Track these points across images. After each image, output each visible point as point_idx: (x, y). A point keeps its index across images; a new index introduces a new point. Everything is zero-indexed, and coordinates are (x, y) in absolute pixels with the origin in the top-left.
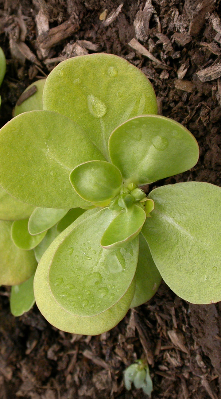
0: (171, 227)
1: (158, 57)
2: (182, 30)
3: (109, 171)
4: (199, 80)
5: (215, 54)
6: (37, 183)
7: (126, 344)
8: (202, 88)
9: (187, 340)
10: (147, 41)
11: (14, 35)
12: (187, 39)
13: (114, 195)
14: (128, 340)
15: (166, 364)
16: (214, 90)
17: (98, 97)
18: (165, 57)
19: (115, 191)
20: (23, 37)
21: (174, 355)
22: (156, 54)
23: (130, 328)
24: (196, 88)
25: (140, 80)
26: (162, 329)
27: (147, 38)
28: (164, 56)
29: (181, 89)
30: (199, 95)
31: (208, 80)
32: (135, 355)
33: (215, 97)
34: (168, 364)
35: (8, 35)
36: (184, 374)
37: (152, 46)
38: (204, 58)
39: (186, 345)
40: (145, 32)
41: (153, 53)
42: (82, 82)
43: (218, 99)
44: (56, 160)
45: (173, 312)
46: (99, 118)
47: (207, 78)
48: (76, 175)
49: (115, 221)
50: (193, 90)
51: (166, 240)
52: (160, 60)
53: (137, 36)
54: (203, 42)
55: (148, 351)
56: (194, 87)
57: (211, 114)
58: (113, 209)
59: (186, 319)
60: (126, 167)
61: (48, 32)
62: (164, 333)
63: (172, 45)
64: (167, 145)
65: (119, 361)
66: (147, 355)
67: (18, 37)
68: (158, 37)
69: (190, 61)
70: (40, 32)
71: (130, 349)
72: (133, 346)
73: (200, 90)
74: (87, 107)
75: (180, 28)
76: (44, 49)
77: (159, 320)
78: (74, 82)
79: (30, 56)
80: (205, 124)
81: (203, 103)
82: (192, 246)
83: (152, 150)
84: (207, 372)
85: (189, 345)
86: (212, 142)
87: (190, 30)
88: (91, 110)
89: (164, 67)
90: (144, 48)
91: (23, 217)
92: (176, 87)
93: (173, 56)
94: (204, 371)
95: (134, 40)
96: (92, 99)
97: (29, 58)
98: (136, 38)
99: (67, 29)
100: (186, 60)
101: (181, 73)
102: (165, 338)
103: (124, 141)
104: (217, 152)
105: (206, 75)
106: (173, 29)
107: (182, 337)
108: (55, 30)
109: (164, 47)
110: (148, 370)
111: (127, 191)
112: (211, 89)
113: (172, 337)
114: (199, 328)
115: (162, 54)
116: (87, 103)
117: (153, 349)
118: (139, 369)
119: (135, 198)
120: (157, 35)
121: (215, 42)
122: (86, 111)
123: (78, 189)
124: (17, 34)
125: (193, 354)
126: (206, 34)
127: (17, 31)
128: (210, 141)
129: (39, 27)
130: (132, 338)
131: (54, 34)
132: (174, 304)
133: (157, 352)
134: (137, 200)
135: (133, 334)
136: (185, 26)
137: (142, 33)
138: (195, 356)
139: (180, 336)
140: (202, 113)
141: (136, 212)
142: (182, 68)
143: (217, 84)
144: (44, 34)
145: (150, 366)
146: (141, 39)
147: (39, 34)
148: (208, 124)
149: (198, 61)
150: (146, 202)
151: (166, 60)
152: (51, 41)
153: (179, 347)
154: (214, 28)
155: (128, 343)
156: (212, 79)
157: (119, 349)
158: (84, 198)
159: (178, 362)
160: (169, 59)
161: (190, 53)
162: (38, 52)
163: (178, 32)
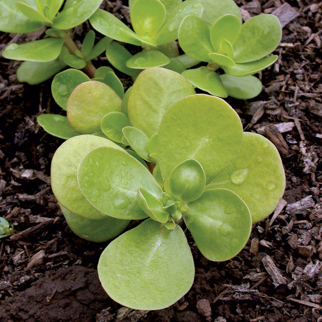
0: (153, 245)
1: (274, 223)
2: (300, 240)
3: (197, 190)
4: (263, 258)
5: (287, 268)
6: (178, 132)
7: (24, 215)
8: (256, 261)
9: (38, 267)
10: (286, 213)
11: (270, 105)
12: (294, 245)
13: (175, 196)
14: (26, 217)
15: (12, 251)
16: (256, 270)
17: (248, 177)
18: (276, 229)
19: (179, 197)
20: (269, 112)
21: (23, 256)
22: (276, 221)
23: (37, 218)
24: (254, 256)
25: (267, 210)
26: (43, 245)
27: (288, 213)
28: (277, 227)
29: (252, 244)
30: (249, 258)
31: (264, 265)
32: (16, 224)
33: (251, 271)
34: (13, 253)
35: (269, 100)
36: (6, 267)
37: (283, 217)
38: (279, 260)
39: (34, 266)
40: (293, 211)
41: (277, 218)
42: (259, 163)
43: (251, 274)
44: (200, 147)
45: (63, 253)
46: (230, 179)
47: (266, 263)
48: (192, 164)
49: (154, 198)
50: (252, 254)
51: (142, 241)
52: (273, 225)
53: (289, 205)
54: (293, 258)
55: (22, 235)
56: (255, 254)
57: (237, 270)
58: (163, 196)
59: (58, 264)
60: (199, 204)
61: (279, 132)
62: (40, 248)
63: (286, 234)
64: (224, 235)
65: (6, 211)
66: (17, 235)
67: (269, 107)
68: (291, 222)
69: (274, 249)
70: (277, 125)
71: (20, 220)
72: (23, 221)
73: (254, 259)
74: (239, 169)
75: (302, 239)
76: (265, 130)
77: (50, 242)
78: (259, 157)
79: (256, 119)
80: (227, 265)
81: (243, 262)
82: (142, 263)
83: (219, 224)
84: (14, 286)
85: (34, 269)
86: (213, 272)
87: (302, 247)
88: (237, 172)
89: (267, 228)
90: (280, 211)
91: (132, 122)
92: (253, 239)
93: (277, 235)
94: (15, 283)
95: (286, 203)
96: (245, 172)
97: (253, 118)
98: (287, 204)
99: (284, 147)
100: (275, 246)
101: (264, 243)
102: (36, 248)
103: (222, 201)
104: (206, 277)
105: (269, 262)
106: (299, 234)
107: (40, 262)
108: (281, 138)
109: (284, 227)
110: (5, 236)
111: (179, 206)
112: (257, 267)
113: (39, 254)
114: (57, 275)
115: (278, 226)
116: (242, 168)
117: (23, 239)
118: (6, 228)
119: (173, 213)
120: (292, 221)
121: (295, 268)
122: (235, 168)
123: (180, 166)
124: (271, 107)
125: (28, 273)
126: (300, 260)
127: (274, 106)
128: (214, 271)
129: (281, 124)
130: (29, 221)
131: (278, 137)
132: (70, 253)
133: (21, 243)
134: (173, 215)
135: (32, 221)
136: (303, 242)
137: (293, 209)
138: (27, 275)
139: (40, 261)
140: (236, 262)
141: (164, 215)
142: (269, 243)
143: (261, 272)
144: (277, 129)
145: (8, 237)
146: (287, 208)
147: (275, 125)
148: (227, 268)
149: (276, 255)
150: (172, 222)
151: (273, 230)
152: (272, 135)
153: (31, 260)
154: (307, 266)
155: (25, 217)
156: (266, 268)
157: (18, 210)
158: (173, 172)
159: (17, 261)
160: (275, 232)
161: (281, 249)
162: (258, 125)
163: (299, 238)
